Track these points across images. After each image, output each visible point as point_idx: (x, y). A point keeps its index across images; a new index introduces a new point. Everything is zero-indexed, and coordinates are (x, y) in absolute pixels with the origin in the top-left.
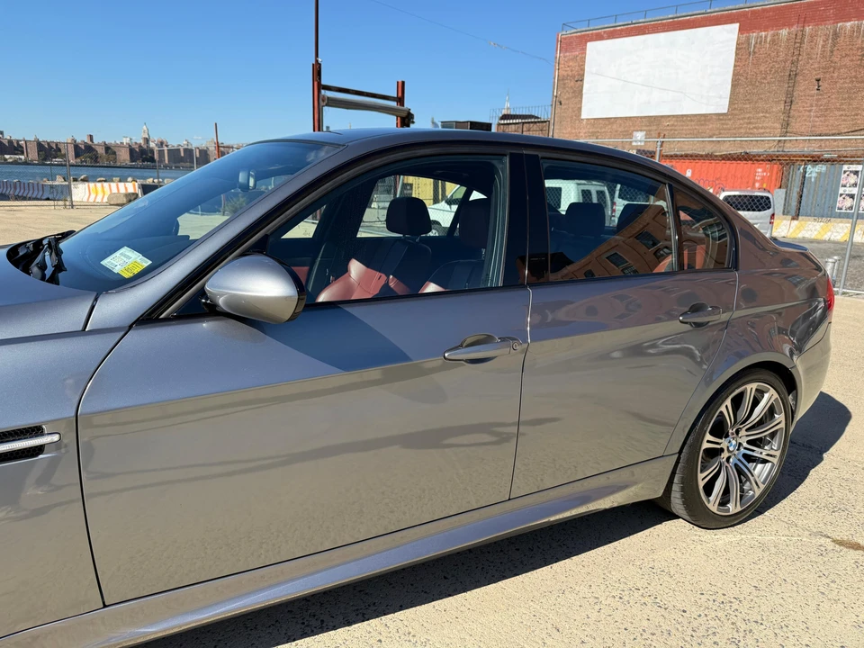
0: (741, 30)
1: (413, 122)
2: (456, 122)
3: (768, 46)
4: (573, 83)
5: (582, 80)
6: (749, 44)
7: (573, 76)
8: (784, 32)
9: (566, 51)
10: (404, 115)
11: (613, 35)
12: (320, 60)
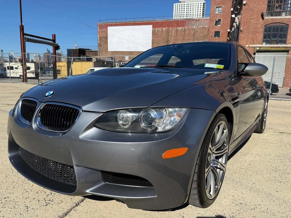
0: (153, 27)
1: (60, 49)
2: (73, 49)
3: (160, 32)
4: (104, 40)
5: (107, 39)
6: (155, 31)
7: (104, 37)
8: (164, 29)
9: (101, 29)
10: (56, 46)
11: (116, 25)
12: (23, 24)
